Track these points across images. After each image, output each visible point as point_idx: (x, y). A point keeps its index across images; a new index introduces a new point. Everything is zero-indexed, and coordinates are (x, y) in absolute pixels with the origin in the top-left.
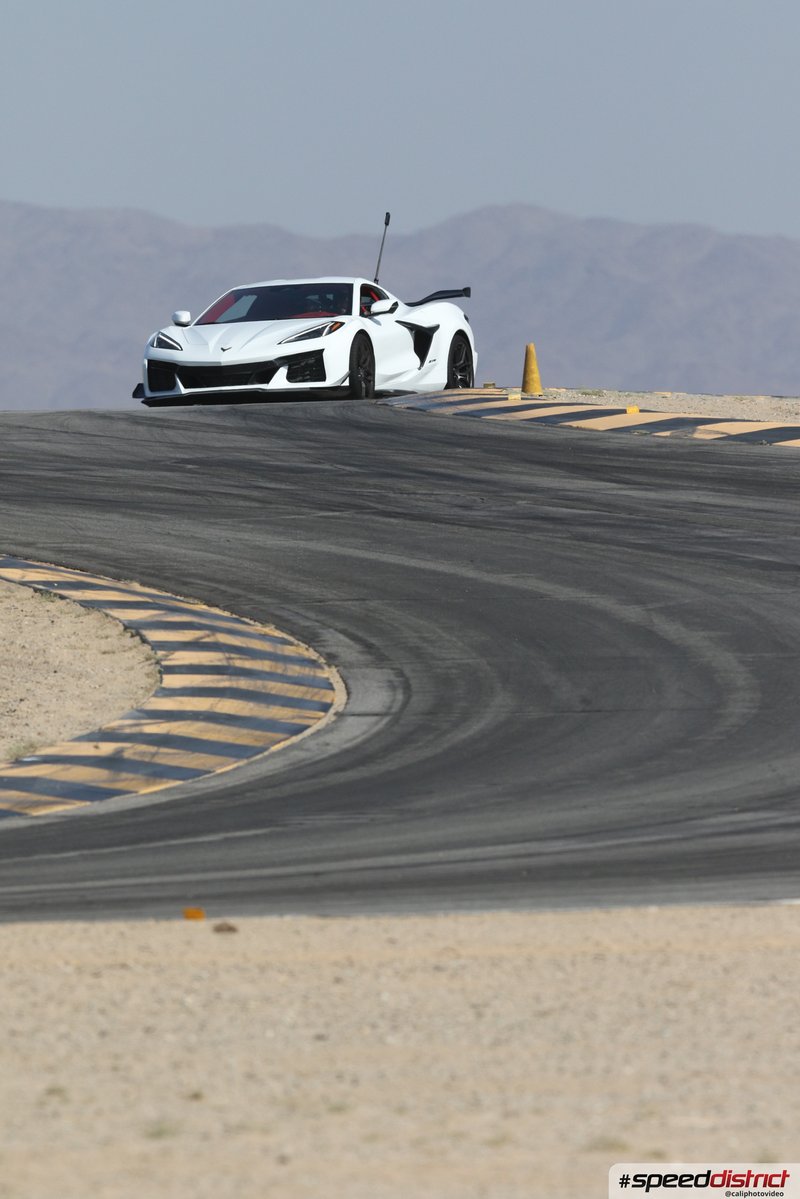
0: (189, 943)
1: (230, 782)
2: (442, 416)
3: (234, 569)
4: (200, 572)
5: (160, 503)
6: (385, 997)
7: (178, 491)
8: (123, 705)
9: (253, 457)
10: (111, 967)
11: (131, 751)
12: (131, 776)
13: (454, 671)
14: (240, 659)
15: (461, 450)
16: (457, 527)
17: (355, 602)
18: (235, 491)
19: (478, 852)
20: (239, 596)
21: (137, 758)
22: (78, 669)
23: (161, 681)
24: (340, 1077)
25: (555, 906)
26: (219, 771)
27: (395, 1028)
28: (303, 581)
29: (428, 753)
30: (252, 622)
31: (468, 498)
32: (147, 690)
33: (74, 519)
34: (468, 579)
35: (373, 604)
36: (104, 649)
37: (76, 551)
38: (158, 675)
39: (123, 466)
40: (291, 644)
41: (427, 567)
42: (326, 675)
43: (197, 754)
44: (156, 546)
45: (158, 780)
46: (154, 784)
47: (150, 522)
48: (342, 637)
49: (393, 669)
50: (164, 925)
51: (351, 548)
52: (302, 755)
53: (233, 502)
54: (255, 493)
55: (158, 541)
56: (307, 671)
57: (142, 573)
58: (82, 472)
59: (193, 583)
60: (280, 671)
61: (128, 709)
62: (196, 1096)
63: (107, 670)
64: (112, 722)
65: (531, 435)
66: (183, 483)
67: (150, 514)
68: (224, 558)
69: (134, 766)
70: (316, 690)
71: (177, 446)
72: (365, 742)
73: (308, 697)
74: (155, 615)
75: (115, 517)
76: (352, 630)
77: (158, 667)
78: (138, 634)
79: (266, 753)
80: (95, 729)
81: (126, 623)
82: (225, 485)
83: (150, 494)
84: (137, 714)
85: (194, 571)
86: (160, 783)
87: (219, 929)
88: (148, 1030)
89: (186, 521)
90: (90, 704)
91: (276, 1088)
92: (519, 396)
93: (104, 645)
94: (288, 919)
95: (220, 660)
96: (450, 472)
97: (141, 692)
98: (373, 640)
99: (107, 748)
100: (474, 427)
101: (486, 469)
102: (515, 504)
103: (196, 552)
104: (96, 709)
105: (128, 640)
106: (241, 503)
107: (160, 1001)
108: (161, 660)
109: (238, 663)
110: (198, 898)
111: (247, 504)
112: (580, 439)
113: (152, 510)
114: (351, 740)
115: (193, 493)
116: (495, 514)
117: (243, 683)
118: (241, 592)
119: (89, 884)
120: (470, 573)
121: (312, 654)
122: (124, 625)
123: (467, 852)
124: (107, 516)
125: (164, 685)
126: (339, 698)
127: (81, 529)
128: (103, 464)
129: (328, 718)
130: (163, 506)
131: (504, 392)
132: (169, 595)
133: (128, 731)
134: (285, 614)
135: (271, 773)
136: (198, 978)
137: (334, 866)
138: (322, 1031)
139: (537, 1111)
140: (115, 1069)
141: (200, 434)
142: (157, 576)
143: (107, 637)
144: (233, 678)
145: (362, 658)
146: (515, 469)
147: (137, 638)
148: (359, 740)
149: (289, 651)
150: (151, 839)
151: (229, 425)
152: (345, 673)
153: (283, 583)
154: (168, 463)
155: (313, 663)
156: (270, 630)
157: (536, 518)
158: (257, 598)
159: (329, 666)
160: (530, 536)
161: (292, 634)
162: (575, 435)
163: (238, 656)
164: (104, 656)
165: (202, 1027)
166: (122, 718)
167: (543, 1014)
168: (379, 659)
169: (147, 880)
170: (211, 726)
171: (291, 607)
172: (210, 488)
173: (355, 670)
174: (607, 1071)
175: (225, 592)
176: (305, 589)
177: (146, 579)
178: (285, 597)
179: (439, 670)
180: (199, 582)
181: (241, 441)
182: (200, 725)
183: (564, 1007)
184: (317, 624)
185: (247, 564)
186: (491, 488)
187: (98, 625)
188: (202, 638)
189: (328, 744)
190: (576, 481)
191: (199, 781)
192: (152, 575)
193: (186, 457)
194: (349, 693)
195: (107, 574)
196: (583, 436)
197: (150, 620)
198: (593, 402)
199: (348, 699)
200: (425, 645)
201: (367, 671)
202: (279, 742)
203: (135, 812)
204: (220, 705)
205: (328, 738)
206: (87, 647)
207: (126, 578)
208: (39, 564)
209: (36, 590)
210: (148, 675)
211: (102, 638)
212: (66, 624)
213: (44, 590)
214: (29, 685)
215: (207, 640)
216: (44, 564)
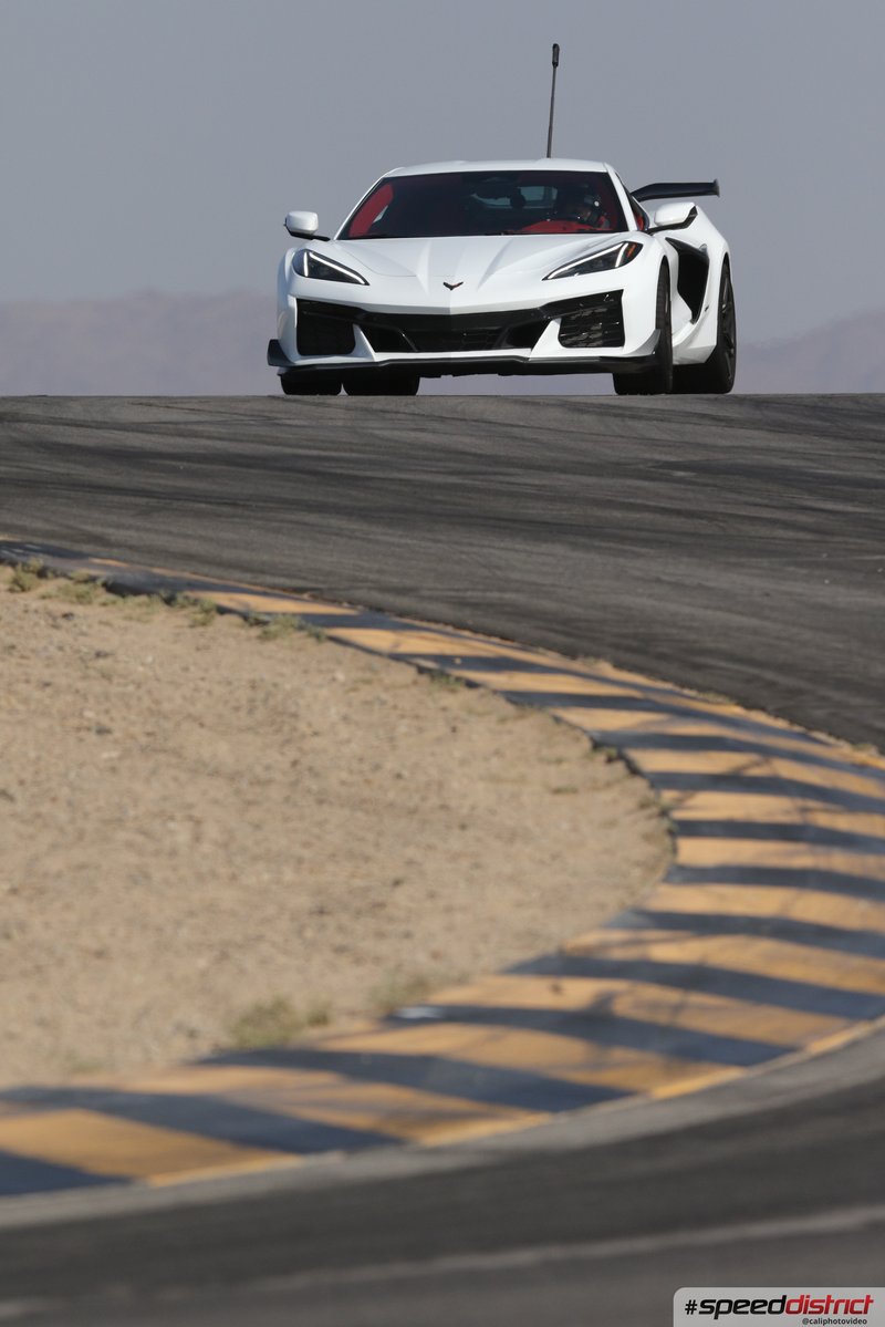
3: (786, 644)
4: (724, 646)
5: (639, 529)
7: (664, 511)
8: (602, 898)
9: (787, 462)
11: (631, 999)
14: (825, 811)
18: (766, 514)
20: (800, 691)
21: (642, 1015)
22: (507, 823)
23: (675, 850)
26: (816, 1048)
30: (832, 740)
32: (649, 867)
33: (485, 550)
36: (556, 783)
37: (491, 605)
38: (667, 841)
39: (564, 471)
43: (765, 1009)
44: (637, 600)
47: (621, 561)
53: (764, 531)
54: (803, 518)
55: (640, 590)
57: (617, 647)
58: (492, 478)
61: (614, 908)
63: (565, 826)
64: (584, 934)
66: (671, 498)
67: (621, 547)
68: (764, 624)
69: (636, 1034)
71: (653, 443)
74: (650, 723)
75: (559, 549)
77: (665, 824)
78: (621, 757)
80: (550, 948)
81: (597, 736)
82: (747, 503)
83: (617, 514)
84: (636, 918)
85: (712, 645)
89: (685, 559)
90: (536, 895)
93: (556, 776)
95: (788, 812)
97: (637, 872)
99: (578, 993)
103: (709, 612)
104: (547, 905)
105: (600, 769)
106: (780, 533)
108: (671, 808)
109: (824, 820)
111: (791, 534)
113: (623, 539)
115: (690, 514)
117: (839, 861)
118: (803, 684)
122: (592, 739)
124: (544, 548)
125: (681, 860)
127: (498, 568)
128: (529, 466)
130: (643, 535)
132: (668, 686)
133: (618, 954)
141: (688, 428)
143: (559, 761)
144: (818, 849)
151: (735, 416)
154: (641, 466)
158: (835, 695)
164: (559, 798)
166: (603, 929)
170: (788, 949)
172: (721, 508)
175: (771, 685)
177: (623, 656)
181: (759, 438)
182: (766, 945)
185: (807, 635)
187: (542, 738)
188: (746, 767)
191: (778, 1072)
192: (629, 649)
193: (673, 459)
195: (551, 647)
197: (641, 731)
204: (799, 906)
206: (522, 780)
207: (587, 654)
208: (425, 624)
209: (421, 670)
210: (647, 838)
211: (549, 762)
212: (480, 735)
213: (438, 670)
214: (410, 852)
215: (756, 772)
216: (433, 626)
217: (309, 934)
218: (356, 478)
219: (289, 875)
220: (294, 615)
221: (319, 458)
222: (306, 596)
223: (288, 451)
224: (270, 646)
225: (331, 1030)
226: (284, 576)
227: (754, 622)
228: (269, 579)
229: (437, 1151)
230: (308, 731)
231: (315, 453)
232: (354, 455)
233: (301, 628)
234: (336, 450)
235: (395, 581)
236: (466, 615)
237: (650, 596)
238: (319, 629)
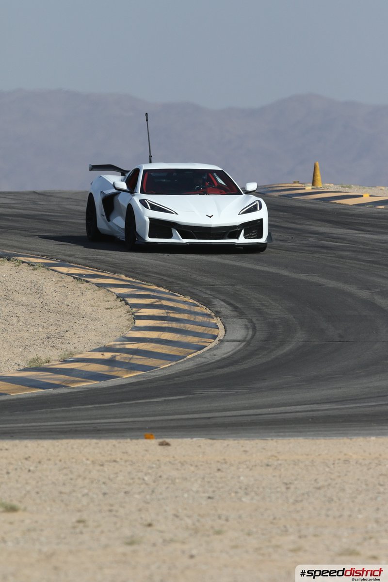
0: (146, 450)
1: (167, 373)
2: (274, 197)
3: (171, 269)
4: (155, 270)
6: (242, 478)
8: (116, 334)
10: (110, 461)
11: (119, 357)
12: (119, 369)
13: (277, 321)
14: (173, 313)
15: (282, 213)
16: (279, 251)
17: (229, 286)
19: (288, 409)
20: (173, 282)
21: (122, 360)
22: (94, 316)
23: (134, 323)
24: (220, 517)
25: (325, 436)
26: (162, 367)
27: (247, 494)
28: (204, 276)
29: (264, 360)
30: (179, 295)
31: (285, 236)
32: (128, 327)
34: (284, 276)
35: (238, 287)
36: (107, 307)
37: (93, 259)
38: (133, 320)
40: (198, 306)
41: (265, 270)
42: (215, 322)
43: (151, 359)
44: (133, 258)
45: (132, 372)
46: (130, 373)
48: (223, 303)
49: (247, 319)
50: (135, 441)
51: (228, 259)
52: (203, 360)
55: (134, 255)
56: (205, 319)
57: (126, 271)
59: (150, 276)
60: (192, 319)
61: (118, 336)
62: (150, 525)
63: (108, 317)
64: (110, 342)
65: (317, 206)
68: (167, 264)
69: (120, 364)
70: (210, 329)
72: (233, 355)
73: (206, 332)
74: (132, 291)
76: (228, 300)
77: (133, 316)
78: (124, 300)
79: (185, 359)
80: (102, 346)
84: (124, 339)
85: (151, 270)
86: (133, 373)
87: (161, 444)
88: (126, 493)
90: (100, 333)
91: (189, 522)
92: (310, 188)
93: (107, 305)
94: (195, 439)
95: (163, 313)
96: (276, 224)
97: (124, 328)
98: (238, 305)
99: (108, 355)
100: (289, 202)
101: (294, 223)
102: (308, 240)
103: (152, 261)
104: (103, 336)
105: (118, 303)
107: (133, 479)
108: (135, 313)
109: (172, 315)
110: (151, 428)
112: (340, 209)
114: (226, 354)
116: (298, 245)
117: (174, 325)
118: (174, 280)
119: (98, 421)
120: (285, 273)
121: (208, 311)
122: (117, 295)
123: (282, 409)
125: (135, 325)
126: (221, 333)
129: (215, 342)
131: (303, 185)
132: (139, 281)
133: (118, 347)
134: (195, 291)
135: (187, 369)
136: (152, 468)
137: (217, 414)
138: (211, 495)
139: (315, 536)
140: (110, 511)
142: (134, 272)
143: (108, 301)
144: (170, 322)
145: (232, 313)
146: (308, 223)
147: (124, 302)
148: (230, 353)
149: (197, 309)
150: (129, 400)
152: (224, 321)
153: (194, 276)
155: (209, 316)
156: (188, 299)
157: (318, 247)
158: (182, 283)
159: (216, 317)
160: (315, 255)
161: (198, 301)
162: (338, 207)
163: (172, 312)
164: (107, 310)
165: (153, 492)
166: (115, 341)
167: (319, 488)
168: (240, 314)
169: (127, 420)
170: (159, 345)
171: (198, 288)
173: (229, 319)
174: (350, 516)
175: (166, 280)
176: (205, 279)
177: (128, 273)
178: (195, 283)
179: (270, 320)
180: (153, 275)
182: (153, 345)
183: (329, 485)
184: (211, 296)
185: (177, 267)
186: (297, 232)
187: (104, 295)
188: (154, 302)
189: (215, 355)
190: (338, 229)
191: (152, 372)
192: (129, 271)
194: (226, 331)
195: (108, 271)
196: (341, 207)
197: (129, 293)
198: (347, 191)
199: (225, 333)
200: (263, 307)
201: (235, 320)
202: (191, 354)
203: (121, 386)
204: (162, 336)
205: (215, 352)
206: (98, 306)
207: (118, 273)
208: (76, 265)
209: (74, 278)
210: (128, 320)
211: (106, 301)
212: (89, 295)
213: (79, 278)
214: (70, 324)
215: (157, 303)
216: (78, 266)
217: (45, 343)
218: (58, 221)
219: (41, 330)
220: (41, 263)
221: (48, 215)
222: (45, 257)
223: (40, 213)
224: (35, 271)
225: (50, 364)
226: (39, 252)
227: (163, 263)
228: (35, 253)
229: (73, 388)
230: (45, 294)
231: (47, 213)
232: (59, 214)
233: (43, 267)
234: (54, 213)
235: (69, 253)
236: (87, 262)
237: (137, 256)
238: (47, 267)
